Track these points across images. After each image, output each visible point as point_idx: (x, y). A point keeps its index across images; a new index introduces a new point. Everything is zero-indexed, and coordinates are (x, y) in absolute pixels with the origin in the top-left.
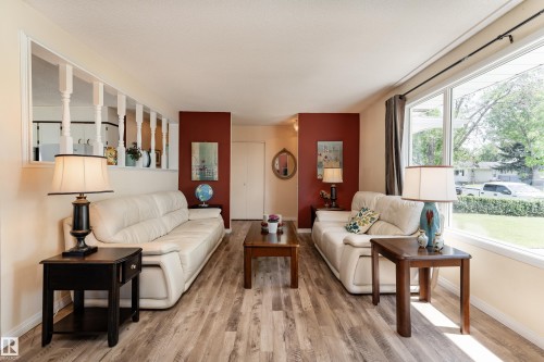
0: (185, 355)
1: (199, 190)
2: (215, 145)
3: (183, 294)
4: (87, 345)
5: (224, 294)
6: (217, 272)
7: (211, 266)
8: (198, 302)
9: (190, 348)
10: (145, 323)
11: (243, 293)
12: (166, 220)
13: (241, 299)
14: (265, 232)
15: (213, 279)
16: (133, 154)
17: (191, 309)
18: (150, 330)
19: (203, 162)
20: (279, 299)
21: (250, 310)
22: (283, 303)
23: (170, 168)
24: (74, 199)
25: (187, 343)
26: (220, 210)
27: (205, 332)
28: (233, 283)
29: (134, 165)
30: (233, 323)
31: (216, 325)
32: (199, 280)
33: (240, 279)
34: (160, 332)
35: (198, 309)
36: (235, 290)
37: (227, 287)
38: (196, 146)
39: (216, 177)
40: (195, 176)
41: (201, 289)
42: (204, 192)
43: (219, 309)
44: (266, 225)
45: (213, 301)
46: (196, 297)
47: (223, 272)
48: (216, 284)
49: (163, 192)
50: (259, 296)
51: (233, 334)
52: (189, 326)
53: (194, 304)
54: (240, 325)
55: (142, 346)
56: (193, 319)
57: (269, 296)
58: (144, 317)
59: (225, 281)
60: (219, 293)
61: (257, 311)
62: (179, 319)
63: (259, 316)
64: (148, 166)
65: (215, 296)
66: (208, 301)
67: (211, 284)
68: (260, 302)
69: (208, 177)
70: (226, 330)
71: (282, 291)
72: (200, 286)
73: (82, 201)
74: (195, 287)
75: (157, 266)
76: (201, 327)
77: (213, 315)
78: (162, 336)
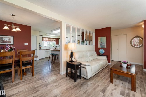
0: (88, 92)
1: (100, 51)
2: (105, 38)
3: (91, 77)
4: (72, 80)
5: (103, 82)
6: (103, 75)
7: (101, 72)
8: (95, 81)
9: (90, 91)
10: (82, 80)
11: (110, 84)
12: (90, 57)
13: (108, 86)
14: (121, 67)
15: (101, 76)
16: (83, 42)
17: (93, 82)
18: (83, 82)
19: (102, 42)
20: (124, 92)
21: (110, 90)
22: (125, 94)
23: (93, 44)
24: (70, 51)
25: (89, 89)
26: (106, 57)
27: (95, 89)
28: (107, 79)
29: (84, 44)
30: (104, 91)
31: (98, 89)
32: (97, 75)
33: (109, 79)
34: (84, 84)
35: (95, 82)
36: (107, 82)
37: (104, 80)
38: (99, 38)
39: (106, 47)
40: (99, 47)
41: (97, 78)
42: (102, 51)
43: (100, 85)
44: (122, 64)
45: (99, 82)
46: (95, 79)
47: (105, 75)
48: (101, 78)
49: (90, 51)
50: (115, 87)
51: (103, 94)
52: (91, 85)
53: (94, 80)
54: (105, 92)
55: (80, 85)
56: (92, 84)
57: (120, 89)
58: (82, 79)
59: (105, 78)
60: (102, 81)
61: (113, 91)
62: (89, 83)
63: (113, 93)
64: (87, 44)
65: (100, 81)
66: (98, 82)
67: (100, 77)
68: (115, 89)
69: (103, 47)
70: (101, 92)
71: (126, 89)
72: (97, 77)
73: (72, 52)
74: (95, 76)
75: (85, 68)
76: (94, 87)
77: (98, 86)
78: (85, 85)
